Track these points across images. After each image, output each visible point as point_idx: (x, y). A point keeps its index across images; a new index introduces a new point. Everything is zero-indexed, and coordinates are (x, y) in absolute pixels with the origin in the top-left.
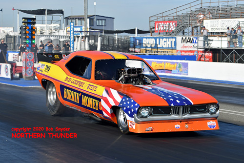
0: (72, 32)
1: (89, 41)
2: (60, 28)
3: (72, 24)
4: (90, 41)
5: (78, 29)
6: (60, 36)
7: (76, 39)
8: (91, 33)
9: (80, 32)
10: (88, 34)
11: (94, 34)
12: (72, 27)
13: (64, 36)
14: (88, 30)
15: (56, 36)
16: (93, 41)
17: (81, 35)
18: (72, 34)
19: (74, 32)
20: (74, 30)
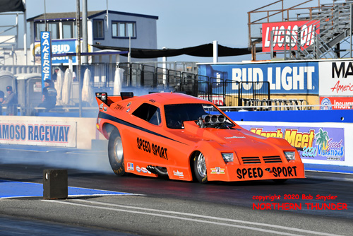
0: (46, 56)
1: (92, 79)
2: (17, 47)
3: (45, 35)
4: (96, 79)
5: (65, 48)
6: (15, 67)
7: (59, 74)
8: (97, 57)
9: (68, 54)
10: (90, 61)
11: (105, 59)
12: (46, 42)
13: (26, 67)
14: (91, 50)
15: (5, 67)
16: (103, 78)
17: (70, 64)
18: (46, 62)
19: (51, 55)
20: (50, 50)
